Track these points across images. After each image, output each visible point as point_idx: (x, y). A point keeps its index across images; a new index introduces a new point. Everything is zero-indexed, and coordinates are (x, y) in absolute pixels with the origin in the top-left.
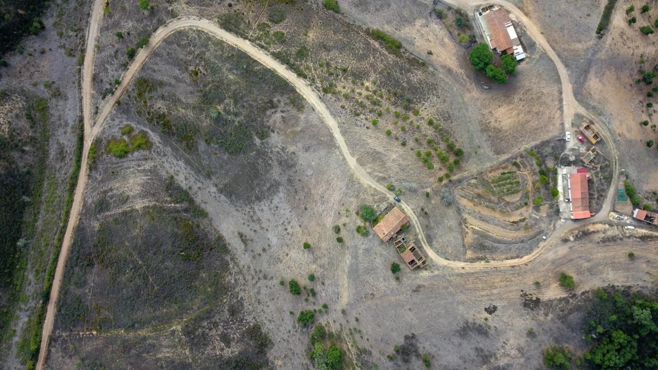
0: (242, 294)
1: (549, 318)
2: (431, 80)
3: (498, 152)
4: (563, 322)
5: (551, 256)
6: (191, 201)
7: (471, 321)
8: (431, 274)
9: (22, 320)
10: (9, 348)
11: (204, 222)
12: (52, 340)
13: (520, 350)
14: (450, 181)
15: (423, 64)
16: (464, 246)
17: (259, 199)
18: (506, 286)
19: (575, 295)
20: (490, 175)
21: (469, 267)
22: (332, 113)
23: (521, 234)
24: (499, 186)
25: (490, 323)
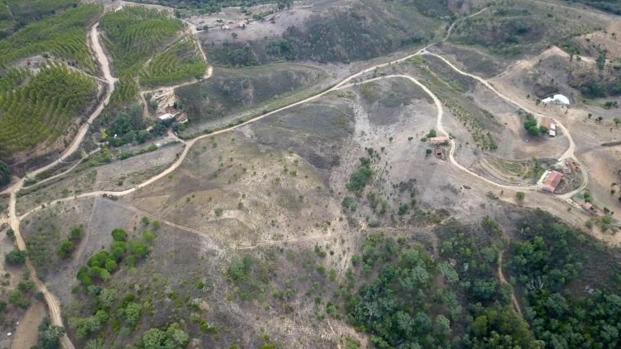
0: (343, 146)
2: (500, 129)
6: (353, 117)
7: (452, 185)
8: (445, 163)
11: (351, 123)
12: (251, 123)
15: (500, 126)
16: (471, 166)
17: (383, 124)
18: (483, 186)
20: (506, 161)
21: (468, 171)
22: (443, 110)
23: (507, 180)
24: (509, 166)
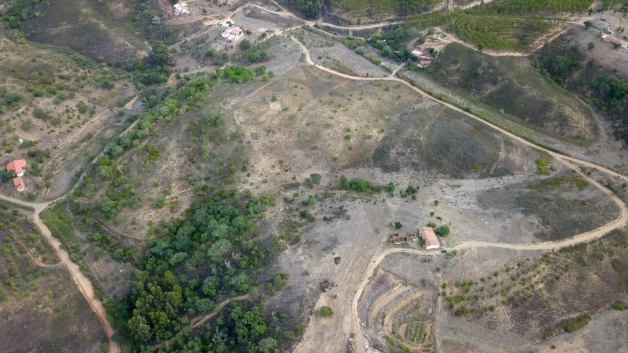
0: (422, 172)
1: (308, 290)
2: (528, 335)
3: (444, 342)
4: (298, 297)
5: (347, 319)
6: (493, 176)
7: (338, 246)
8: (382, 242)
9: (458, 100)
10: (447, 92)
11: (476, 176)
12: (442, 105)
13: (301, 262)
14: (439, 295)
15: (544, 338)
16: (389, 272)
17: (479, 200)
18: (346, 279)
19: (311, 314)
20: (429, 325)
21: (373, 266)
22: (525, 250)
23: (374, 313)
24: (417, 327)
25: (330, 255)
